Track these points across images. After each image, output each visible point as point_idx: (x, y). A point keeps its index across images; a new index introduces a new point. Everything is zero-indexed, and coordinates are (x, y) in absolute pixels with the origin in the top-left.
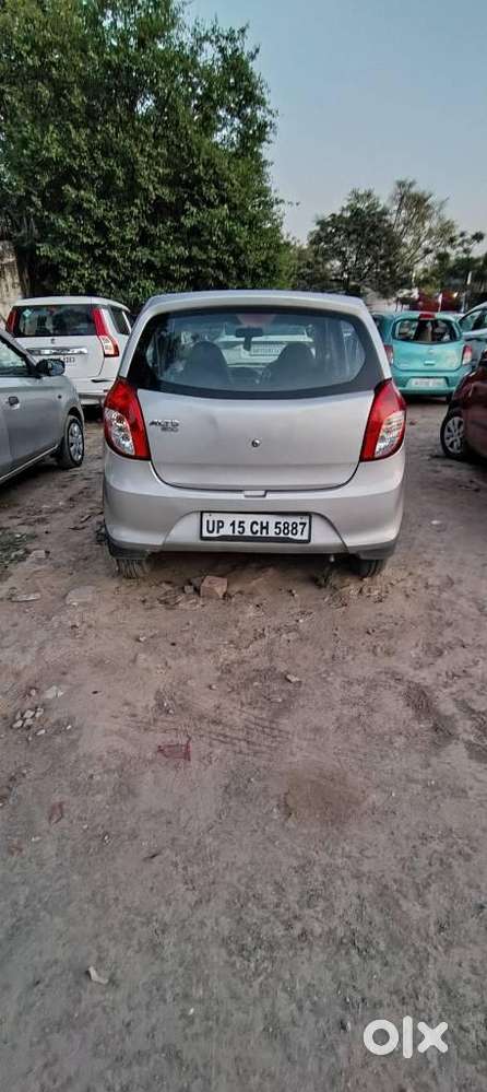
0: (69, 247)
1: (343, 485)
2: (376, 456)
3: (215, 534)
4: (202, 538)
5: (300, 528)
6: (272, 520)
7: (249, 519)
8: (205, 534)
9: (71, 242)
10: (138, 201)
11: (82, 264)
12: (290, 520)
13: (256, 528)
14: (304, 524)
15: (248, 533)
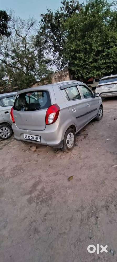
0: (78, 67)
1: (44, 130)
2: (49, 123)
3: (26, 138)
4: (24, 139)
5: (39, 139)
6: (34, 136)
7: (31, 136)
8: (25, 138)
9: (78, 66)
10: (93, 52)
11: (81, 70)
12: (37, 137)
13: (32, 138)
14: (39, 138)
15: (30, 139)
